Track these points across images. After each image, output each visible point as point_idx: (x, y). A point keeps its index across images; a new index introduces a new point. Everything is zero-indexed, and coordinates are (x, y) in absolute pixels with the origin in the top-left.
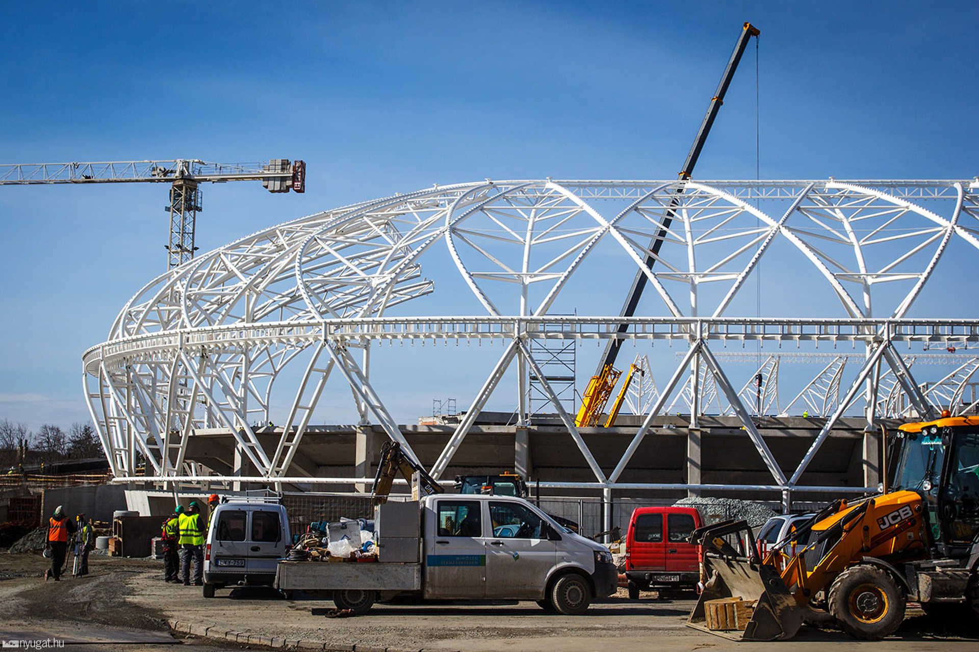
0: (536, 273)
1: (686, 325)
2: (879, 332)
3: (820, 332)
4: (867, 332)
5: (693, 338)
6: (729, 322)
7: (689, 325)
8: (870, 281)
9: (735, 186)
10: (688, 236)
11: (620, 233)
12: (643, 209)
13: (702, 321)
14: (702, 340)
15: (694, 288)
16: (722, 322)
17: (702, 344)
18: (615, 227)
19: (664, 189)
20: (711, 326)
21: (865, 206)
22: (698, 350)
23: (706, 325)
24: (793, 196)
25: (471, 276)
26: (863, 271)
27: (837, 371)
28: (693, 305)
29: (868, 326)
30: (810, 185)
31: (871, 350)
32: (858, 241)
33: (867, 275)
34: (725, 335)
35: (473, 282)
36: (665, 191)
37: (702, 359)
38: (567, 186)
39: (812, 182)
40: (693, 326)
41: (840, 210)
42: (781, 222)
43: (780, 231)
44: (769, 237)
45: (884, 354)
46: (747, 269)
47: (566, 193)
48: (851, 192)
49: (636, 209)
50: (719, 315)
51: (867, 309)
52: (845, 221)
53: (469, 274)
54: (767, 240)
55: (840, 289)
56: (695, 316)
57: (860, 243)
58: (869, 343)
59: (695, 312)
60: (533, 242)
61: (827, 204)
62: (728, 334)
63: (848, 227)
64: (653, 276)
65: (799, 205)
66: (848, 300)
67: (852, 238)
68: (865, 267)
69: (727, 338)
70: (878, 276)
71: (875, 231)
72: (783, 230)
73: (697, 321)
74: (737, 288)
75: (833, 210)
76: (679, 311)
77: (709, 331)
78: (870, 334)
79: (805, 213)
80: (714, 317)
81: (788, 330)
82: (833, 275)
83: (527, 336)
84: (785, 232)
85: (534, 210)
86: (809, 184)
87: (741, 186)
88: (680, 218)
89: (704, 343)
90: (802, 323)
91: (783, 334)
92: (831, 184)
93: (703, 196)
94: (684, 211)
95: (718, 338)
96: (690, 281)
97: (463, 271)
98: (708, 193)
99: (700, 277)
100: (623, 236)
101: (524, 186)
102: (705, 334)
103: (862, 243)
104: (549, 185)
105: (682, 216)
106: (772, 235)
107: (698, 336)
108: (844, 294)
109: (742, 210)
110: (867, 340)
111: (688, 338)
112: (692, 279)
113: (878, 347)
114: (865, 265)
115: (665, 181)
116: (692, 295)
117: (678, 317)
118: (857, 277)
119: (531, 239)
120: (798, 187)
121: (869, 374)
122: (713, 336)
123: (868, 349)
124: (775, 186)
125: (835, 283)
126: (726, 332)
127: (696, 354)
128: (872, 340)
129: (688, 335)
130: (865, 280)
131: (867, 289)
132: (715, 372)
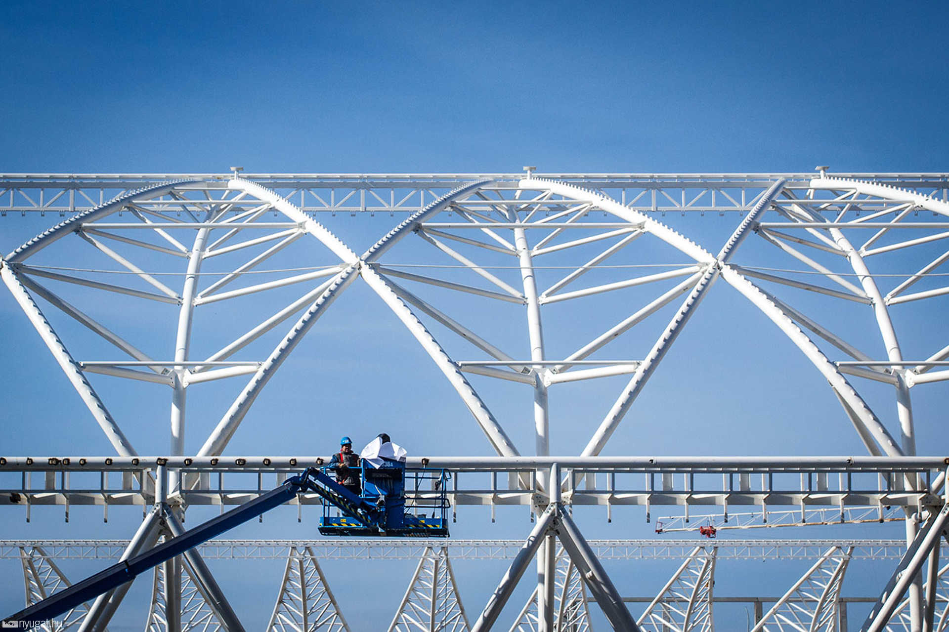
0: (209, 361)
1: (524, 474)
2: (934, 485)
3: (810, 487)
4: (908, 487)
5: (541, 502)
6: (617, 468)
7: (531, 473)
8: (910, 379)
9: (623, 186)
10: (528, 285)
11: (382, 278)
12: (430, 229)
13: (560, 466)
14: (560, 504)
15: (542, 396)
16: (602, 467)
17: (559, 514)
18: (373, 267)
19: (475, 190)
20: (578, 475)
21: (892, 223)
22: (553, 528)
23: (567, 474)
24: (742, 207)
25: (80, 369)
26: (893, 356)
27: (833, 575)
28: (540, 431)
29: (911, 474)
30: (777, 183)
31: (917, 526)
32: (882, 295)
33: (903, 365)
34: (609, 495)
35: (86, 383)
36: (478, 193)
37: (560, 549)
38: (272, 185)
39: (780, 177)
40: (539, 476)
41: (842, 233)
42: (722, 254)
43: (721, 274)
44: (699, 286)
45: (945, 533)
46: (653, 353)
47: (269, 198)
48: (862, 195)
49: (418, 228)
50: (595, 453)
51: (907, 438)
52: (852, 254)
53: (77, 364)
54: (694, 293)
55: (849, 395)
56: (546, 454)
57: (885, 299)
58: (912, 510)
59: (543, 446)
60: (198, 300)
61: (810, 218)
62: (613, 492)
63: (859, 268)
64: (454, 369)
65: (757, 221)
66: (867, 419)
67: (869, 289)
68: (899, 348)
69: (613, 501)
70: (928, 368)
71: (913, 278)
72: (727, 272)
73: (549, 465)
74: (633, 394)
75: (825, 230)
76: (509, 444)
77: (574, 487)
78: (915, 492)
79: (772, 238)
80: (585, 456)
81: (743, 482)
82: (835, 365)
83: (181, 501)
84: (732, 277)
85: (202, 232)
86: (776, 180)
87: (636, 184)
88: (510, 247)
89: (564, 512)
90: (772, 468)
91: (731, 493)
92: (821, 181)
93: (557, 206)
94: (518, 233)
95: (594, 502)
96: (534, 380)
97: (63, 360)
98: (567, 198)
99: (554, 372)
100: (389, 283)
101: (176, 185)
102: (567, 495)
103: (889, 299)
104: (235, 183)
105: (514, 245)
106: (703, 281)
107: (553, 499)
108: (858, 407)
109: (639, 230)
110: (910, 503)
111: (530, 502)
112: (537, 376)
113: (931, 521)
114: (897, 343)
115: (477, 175)
116: (538, 411)
117: (508, 457)
118: (882, 370)
119: (194, 294)
120: (753, 189)
121: (916, 577)
122: (584, 498)
123: (910, 523)
124: (706, 185)
125: (838, 383)
126: (609, 488)
127: (547, 537)
128: (918, 503)
129: (531, 495)
130: (899, 377)
131: (905, 396)
132: (588, 575)
